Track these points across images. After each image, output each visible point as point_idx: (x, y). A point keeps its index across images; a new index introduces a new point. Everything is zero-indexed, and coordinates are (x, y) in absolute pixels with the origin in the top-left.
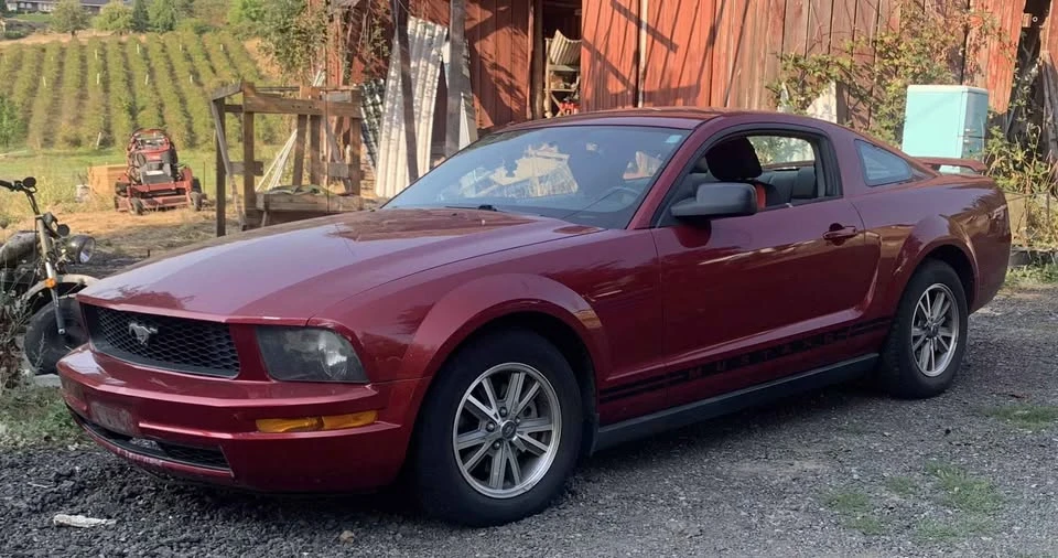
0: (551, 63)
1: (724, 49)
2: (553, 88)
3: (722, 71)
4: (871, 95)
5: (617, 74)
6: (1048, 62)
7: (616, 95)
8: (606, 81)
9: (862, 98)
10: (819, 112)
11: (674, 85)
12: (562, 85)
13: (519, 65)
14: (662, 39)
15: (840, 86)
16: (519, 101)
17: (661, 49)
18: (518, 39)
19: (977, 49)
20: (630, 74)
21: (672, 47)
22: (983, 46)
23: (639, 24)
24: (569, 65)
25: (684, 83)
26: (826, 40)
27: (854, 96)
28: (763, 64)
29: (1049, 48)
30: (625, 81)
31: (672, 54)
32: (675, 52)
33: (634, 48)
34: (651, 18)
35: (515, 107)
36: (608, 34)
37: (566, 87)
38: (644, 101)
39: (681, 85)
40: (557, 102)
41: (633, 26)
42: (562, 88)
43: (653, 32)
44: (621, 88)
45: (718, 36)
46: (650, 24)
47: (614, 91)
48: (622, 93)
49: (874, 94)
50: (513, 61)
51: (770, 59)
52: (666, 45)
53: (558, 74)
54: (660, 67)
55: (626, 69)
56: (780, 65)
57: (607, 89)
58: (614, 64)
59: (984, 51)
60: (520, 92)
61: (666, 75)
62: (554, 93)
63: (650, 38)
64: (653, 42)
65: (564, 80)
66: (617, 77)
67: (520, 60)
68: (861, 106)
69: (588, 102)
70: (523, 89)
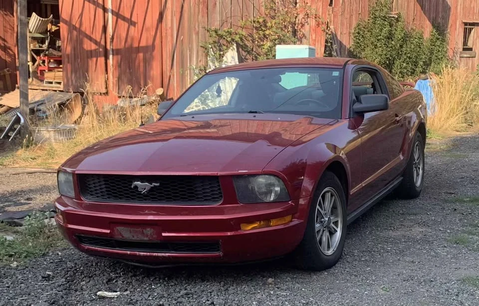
0: (30, 32)
1: (169, 25)
2: (32, 47)
3: (169, 38)
4: (253, 51)
5: (91, 39)
6: (334, 32)
7: (91, 51)
8: (81, 43)
9: (249, 52)
10: (229, 60)
11: (136, 45)
12: (37, 45)
13: (9, 34)
14: (124, 19)
15: (238, 46)
16: (10, 56)
17: (123, 25)
18: (7, 18)
19: (303, 26)
20: (101, 38)
21: (131, 23)
22: (306, 24)
23: (105, 10)
24: (41, 33)
25: (143, 44)
26: (229, 20)
27: (245, 51)
28: (197, 33)
29: (334, 25)
30: (96, 43)
31: (132, 28)
32: (135, 26)
33: (102, 24)
34: (114, 6)
35: (8, 59)
36: (81, 15)
37: (40, 47)
38: (113, 55)
39: (141, 45)
40: (35, 56)
41: (100, 11)
42: (37, 47)
43: (117, 15)
44: (93, 47)
45: (164, 16)
46: (114, 10)
47: (89, 49)
48: (95, 50)
49: (254, 50)
50: (5, 31)
51: (201, 30)
52: (128, 22)
53: (34, 39)
54: (124, 35)
55: (97, 35)
56: (208, 34)
57: (83, 48)
58: (88, 33)
59: (307, 27)
60: (11, 50)
61: (129, 40)
62: (33, 50)
63: (115, 18)
64: (117, 21)
65: (38, 42)
66: (91, 41)
67: (10, 31)
68: (248, 56)
69: (68, 55)
70: (13, 48)
